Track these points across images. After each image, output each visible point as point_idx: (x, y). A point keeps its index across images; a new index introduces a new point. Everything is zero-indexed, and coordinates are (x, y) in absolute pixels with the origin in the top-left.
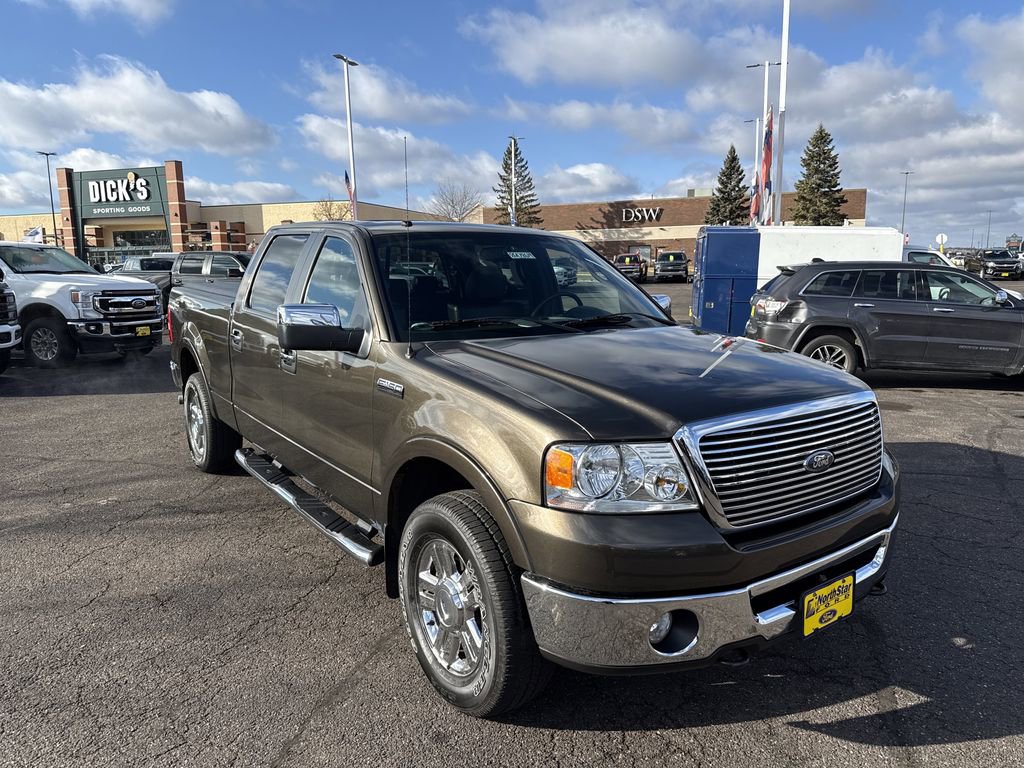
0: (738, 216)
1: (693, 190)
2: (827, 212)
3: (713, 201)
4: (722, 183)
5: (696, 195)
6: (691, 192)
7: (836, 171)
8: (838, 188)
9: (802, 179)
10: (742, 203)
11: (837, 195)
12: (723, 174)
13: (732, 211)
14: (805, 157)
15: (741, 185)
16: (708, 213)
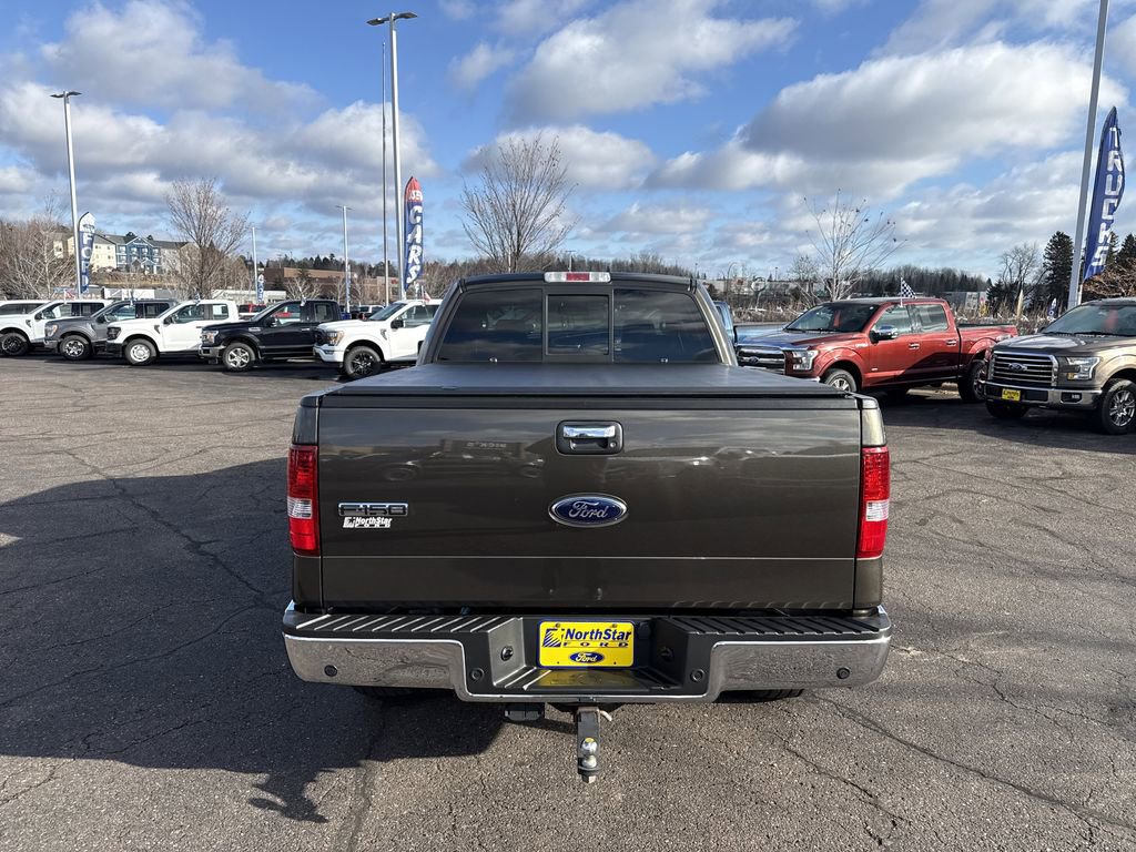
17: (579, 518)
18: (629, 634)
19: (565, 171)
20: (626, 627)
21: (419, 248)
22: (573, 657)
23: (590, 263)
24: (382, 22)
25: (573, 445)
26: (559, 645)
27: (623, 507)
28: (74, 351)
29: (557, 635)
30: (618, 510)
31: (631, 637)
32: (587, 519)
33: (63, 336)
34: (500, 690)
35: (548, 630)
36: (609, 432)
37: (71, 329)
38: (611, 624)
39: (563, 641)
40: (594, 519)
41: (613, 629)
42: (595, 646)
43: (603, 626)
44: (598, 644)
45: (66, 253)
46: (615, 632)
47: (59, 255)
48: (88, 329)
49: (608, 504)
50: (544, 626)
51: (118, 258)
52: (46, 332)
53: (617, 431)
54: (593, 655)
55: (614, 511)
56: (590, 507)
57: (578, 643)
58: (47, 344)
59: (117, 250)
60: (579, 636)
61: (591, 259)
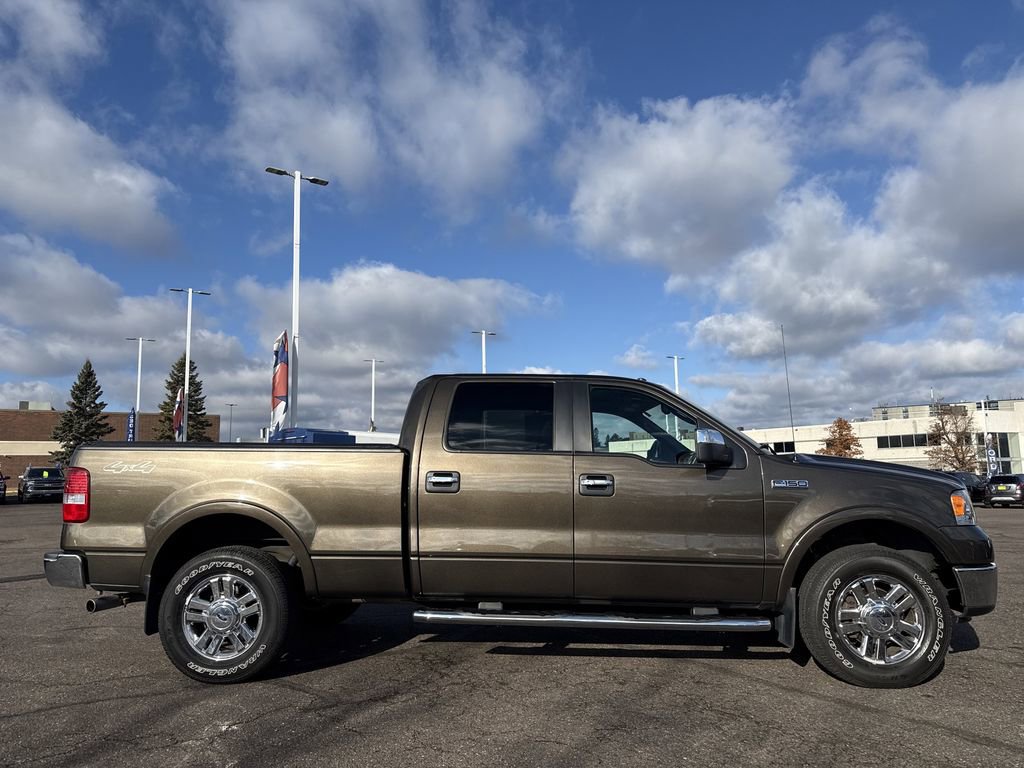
0: (93, 433)
1: (27, 403)
2: (193, 434)
3: (64, 416)
4: (76, 397)
5: (30, 408)
6: (24, 405)
7: (200, 396)
8: (203, 412)
9: (168, 401)
10: (100, 420)
11: (202, 419)
12: (77, 388)
13: (88, 428)
14: (170, 380)
15: (98, 402)
16: (57, 428)
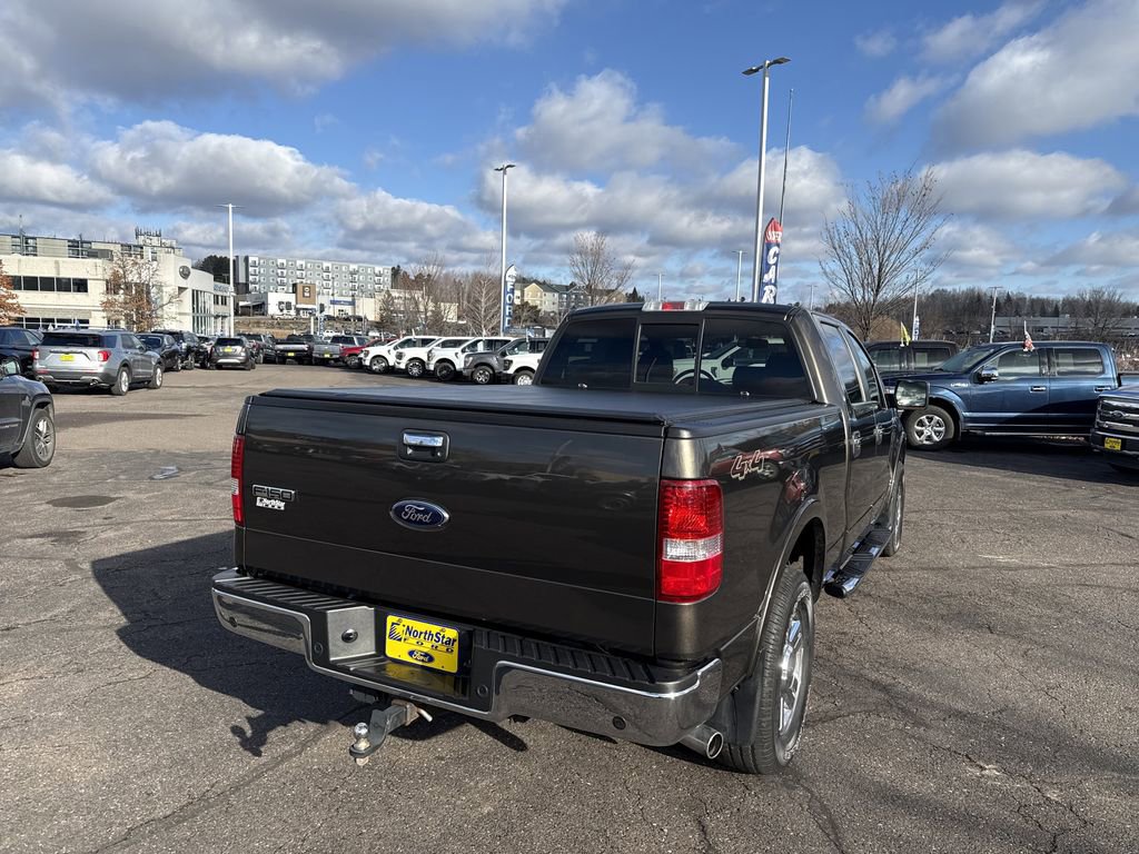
17: (408, 520)
18: (454, 640)
19: (938, 201)
20: (452, 633)
21: (772, 288)
22: (411, 653)
23: (1034, 302)
24: (756, 71)
25: (410, 451)
26: (400, 640)
27: (446, 515)
28: (482, 379)
29: (400, 629)
30: (440, 517)
31: (456, 644)
32: (415, 522)
33: (476, 366)
34: (333, 666)
35: (393, 624)
36: (438, 442)
37: (484, 361)
38: (440, 628)
39: (404, 637)
40: (421, 522)
41: (442, 634)
42: (427, 647)
43: (435, 629)
44: (430, 646)
45: (522, 300)
46: (443, 637)
47: (517, 302)
48: (494, 361)
49: (432, 510)
50: (391, 619)
51: (561, 304)
52: (465, 362)
53: (445, 441)
54: (426, 655)
55: (438, 517)
56: (418, 511)
57: (414, 641)
58: (465, 372)
59: (560, 297)
60: (416, 634)
61: (1034, 297)
